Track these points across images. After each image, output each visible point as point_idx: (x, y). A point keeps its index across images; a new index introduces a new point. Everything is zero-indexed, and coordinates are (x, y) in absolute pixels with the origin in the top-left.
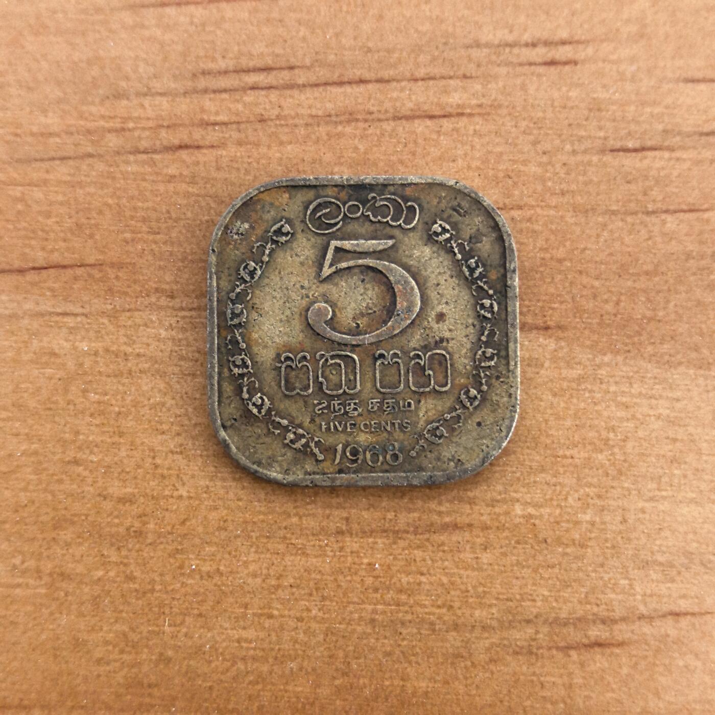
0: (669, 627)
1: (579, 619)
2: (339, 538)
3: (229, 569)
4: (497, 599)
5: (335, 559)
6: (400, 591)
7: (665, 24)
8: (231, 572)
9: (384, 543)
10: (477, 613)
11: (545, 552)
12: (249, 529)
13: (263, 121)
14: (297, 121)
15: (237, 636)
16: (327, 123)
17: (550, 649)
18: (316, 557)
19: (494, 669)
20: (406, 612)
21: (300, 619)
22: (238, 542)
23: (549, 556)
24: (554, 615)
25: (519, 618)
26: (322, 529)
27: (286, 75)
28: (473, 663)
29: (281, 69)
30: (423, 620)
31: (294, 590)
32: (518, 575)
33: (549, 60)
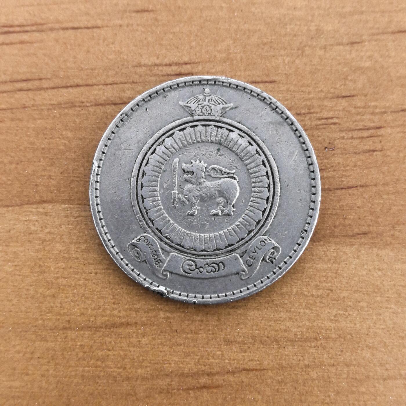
0: (244, 377)
1: (194, 373)
2: (65, 332)
3: (5, 349)
4: (150, 363)
5: (63, 343)
6: (98, 360)
7: (240, 53)
8: (6, 350)
9: (89, 334)
10: (139, 371)
11: (176, 337)
12: (16, 327)
13: (24, 107)
14: (43, 107)
15: (9, 385)
16: (59, 108)
17: (179, 390)
18: (52, 342)
19: (148, 401)
20: (101, 371)
21: (43, 376)
22: (10, 334)
23: (178, 340)
24: (180, 372)
25: (162, 373)
26: (56, 327)
27: (36, 83)
28: (137, 398)
29: (35, 80)
30: (110, 375)
31: (40, 360)
32: (162, 350)
33: (178, 73)
